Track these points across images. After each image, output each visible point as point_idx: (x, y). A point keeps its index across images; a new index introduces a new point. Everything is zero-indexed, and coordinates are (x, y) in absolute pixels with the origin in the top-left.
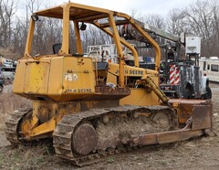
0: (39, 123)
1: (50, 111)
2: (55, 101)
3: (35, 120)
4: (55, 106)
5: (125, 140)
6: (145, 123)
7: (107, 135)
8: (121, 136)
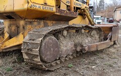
0: (10, 37)
1: (18, 27)
2: (22, 18)
3: (7, 35)
4: (22, 23)
5: (79, 49)
6: (87, 36)
7: (67, 45)
8: (76, 45)
